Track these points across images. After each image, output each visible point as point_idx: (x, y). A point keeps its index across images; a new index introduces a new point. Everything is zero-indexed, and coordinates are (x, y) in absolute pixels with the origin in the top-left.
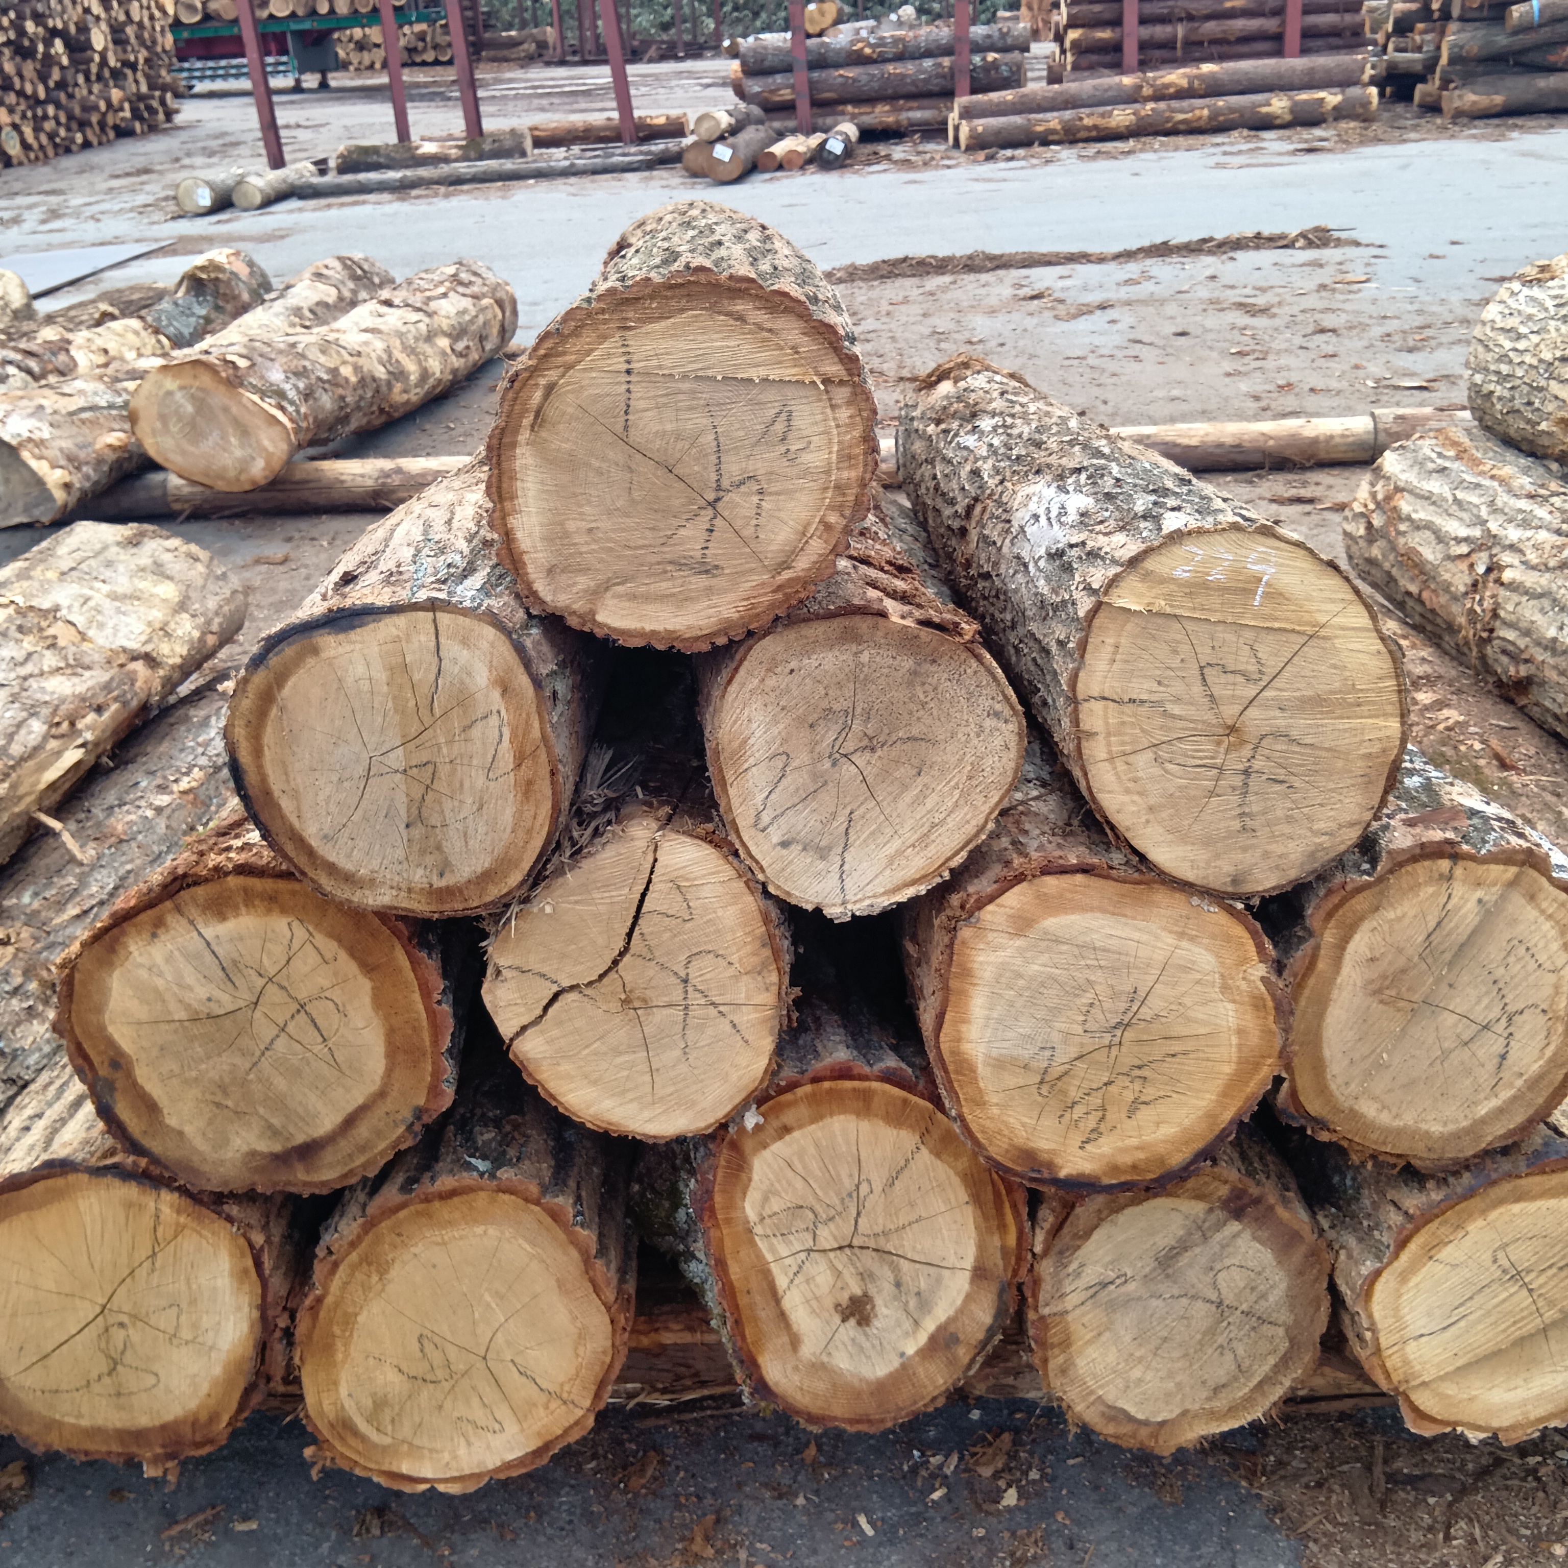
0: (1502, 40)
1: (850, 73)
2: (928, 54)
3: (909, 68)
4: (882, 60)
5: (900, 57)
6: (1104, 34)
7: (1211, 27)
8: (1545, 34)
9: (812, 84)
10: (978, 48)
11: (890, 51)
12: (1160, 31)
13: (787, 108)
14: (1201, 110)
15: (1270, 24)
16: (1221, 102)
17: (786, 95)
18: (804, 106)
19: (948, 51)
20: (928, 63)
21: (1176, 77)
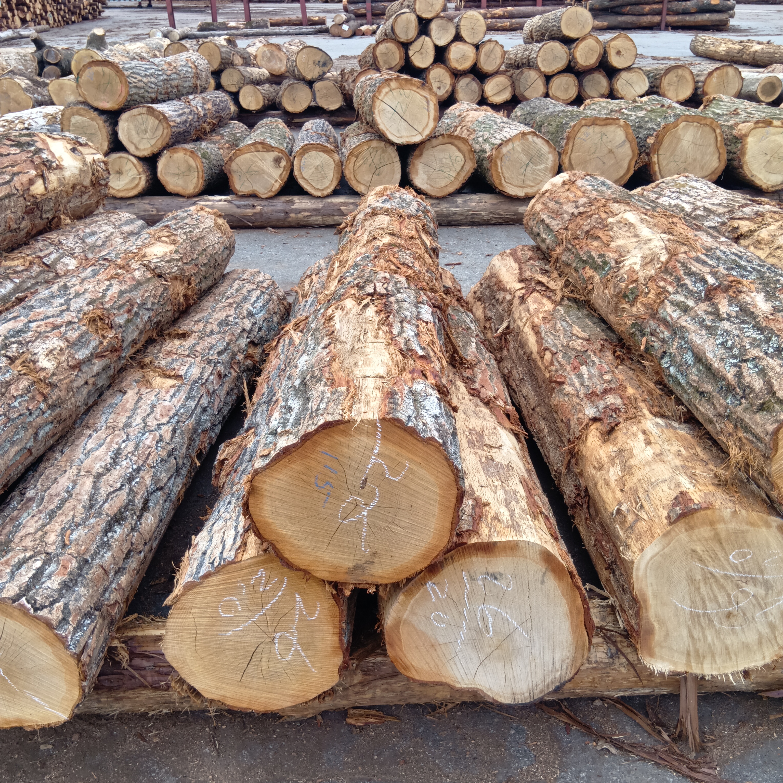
9: (372, 8)
13: (363, 16)
14: (507, 23)
16: (513, 20)
17: (363, 11)
18: (369, 15)
21: (499, 11)
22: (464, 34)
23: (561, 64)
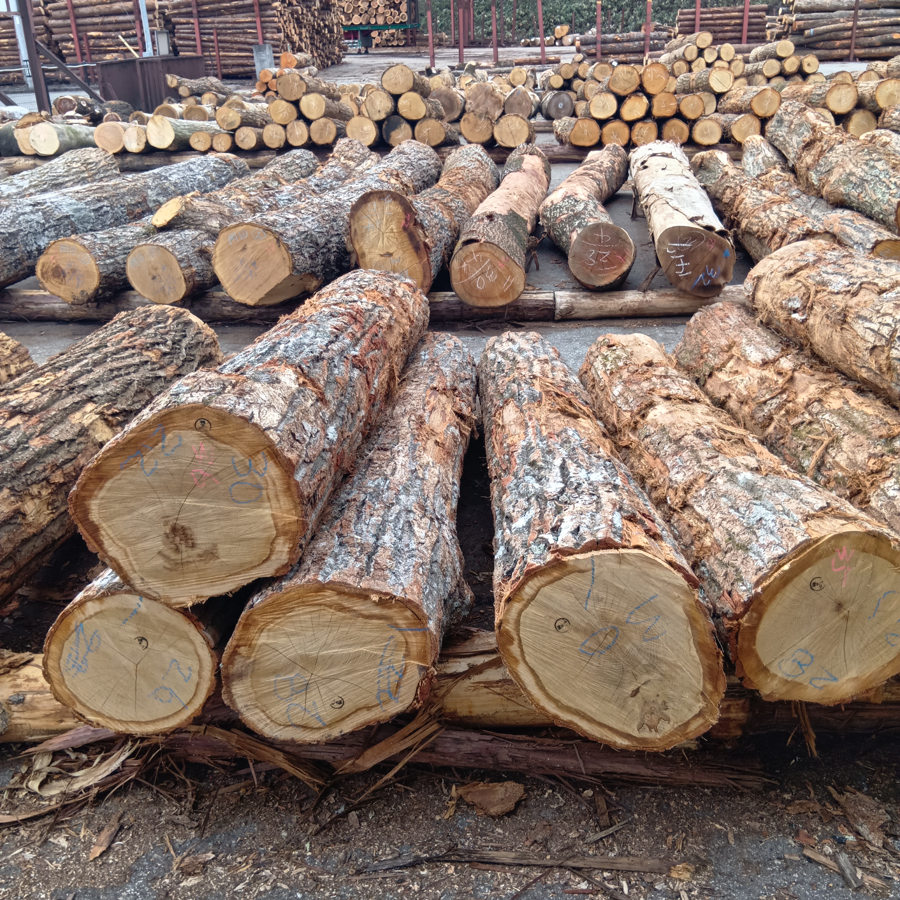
0: (802, 40)
1: (613, 45)
3: (631, 44)
4: (623, 41)
5: (628, 41)
8: (815, 38)
9: (602, 48)
10: (652, 39)
11: (625, 39)
13: (594, 55)
15: (738, 35)
17: (593, 51)
18: (599, 55)
19: (643, 39)
20: (637, 43)
22: (723, 56)
23: (776, 71)
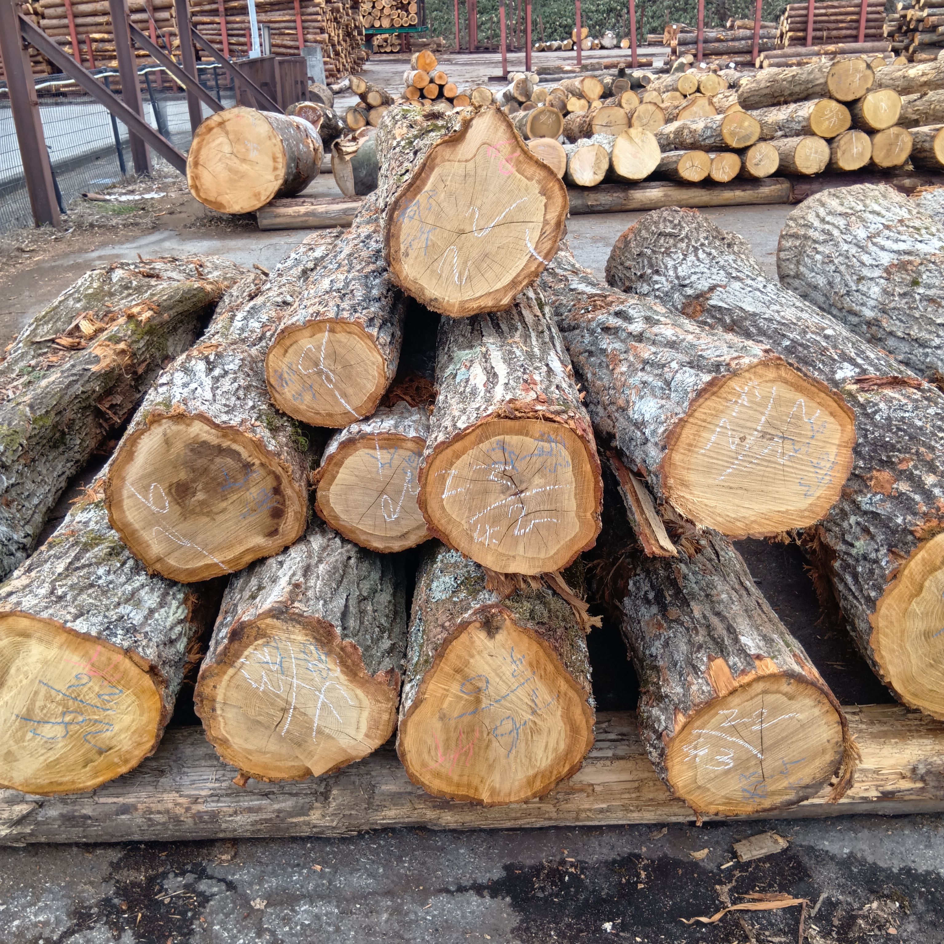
0: (936, 38)
1: (716, 45)
2: (742, 39)
3: (736, 44)
4: (727, 41)
5: (733, 40)
6: (800, 34)
7: (834, 33)
10: (761, 38)
11: (730, 37)
12: (818, 34)
15: (854, 32)
19: (751, 38)
20: (743, 42)
